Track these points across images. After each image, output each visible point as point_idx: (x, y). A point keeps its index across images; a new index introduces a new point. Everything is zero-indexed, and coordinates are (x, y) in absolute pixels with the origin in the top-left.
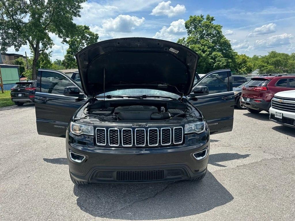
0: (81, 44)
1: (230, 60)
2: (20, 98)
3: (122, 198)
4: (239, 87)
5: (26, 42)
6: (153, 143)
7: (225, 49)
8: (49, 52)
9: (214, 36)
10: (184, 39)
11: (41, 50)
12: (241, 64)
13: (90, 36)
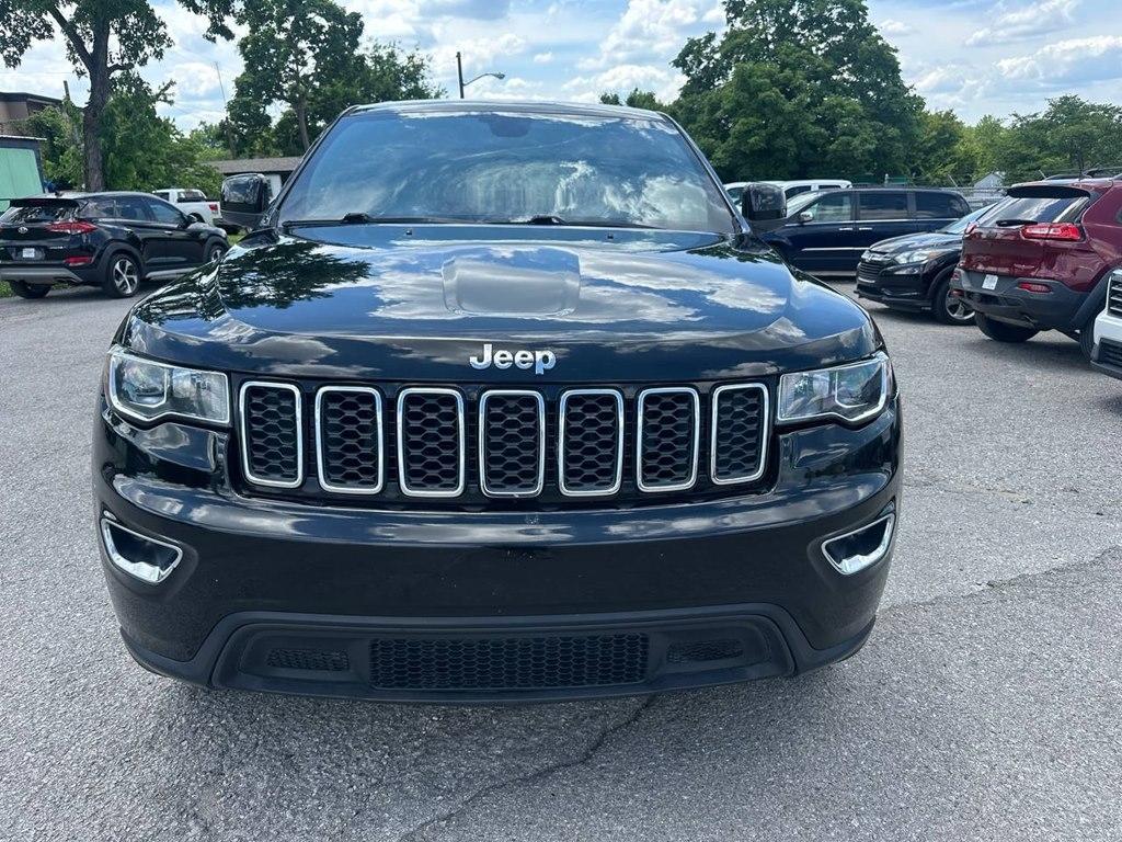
0: (292, 58)
1: (893, 131)
2: (27, 264)
3: (416, 764)
4: (943, 230)
5: (48, 28)
6: (589, 480)
7: (875, 86)
8: (163, 87)
9: (834, 31)
10: (711, 37)
11: (116, 67)
12: (933, 150)
13: (328, 21)
